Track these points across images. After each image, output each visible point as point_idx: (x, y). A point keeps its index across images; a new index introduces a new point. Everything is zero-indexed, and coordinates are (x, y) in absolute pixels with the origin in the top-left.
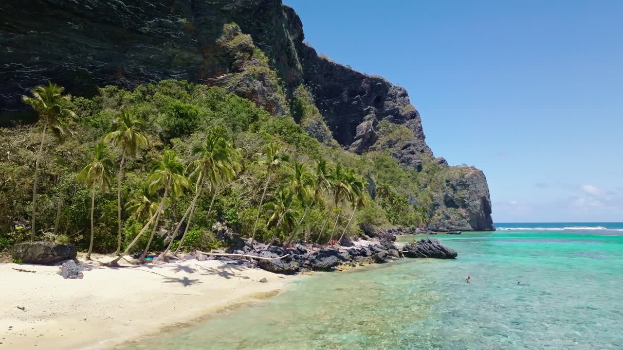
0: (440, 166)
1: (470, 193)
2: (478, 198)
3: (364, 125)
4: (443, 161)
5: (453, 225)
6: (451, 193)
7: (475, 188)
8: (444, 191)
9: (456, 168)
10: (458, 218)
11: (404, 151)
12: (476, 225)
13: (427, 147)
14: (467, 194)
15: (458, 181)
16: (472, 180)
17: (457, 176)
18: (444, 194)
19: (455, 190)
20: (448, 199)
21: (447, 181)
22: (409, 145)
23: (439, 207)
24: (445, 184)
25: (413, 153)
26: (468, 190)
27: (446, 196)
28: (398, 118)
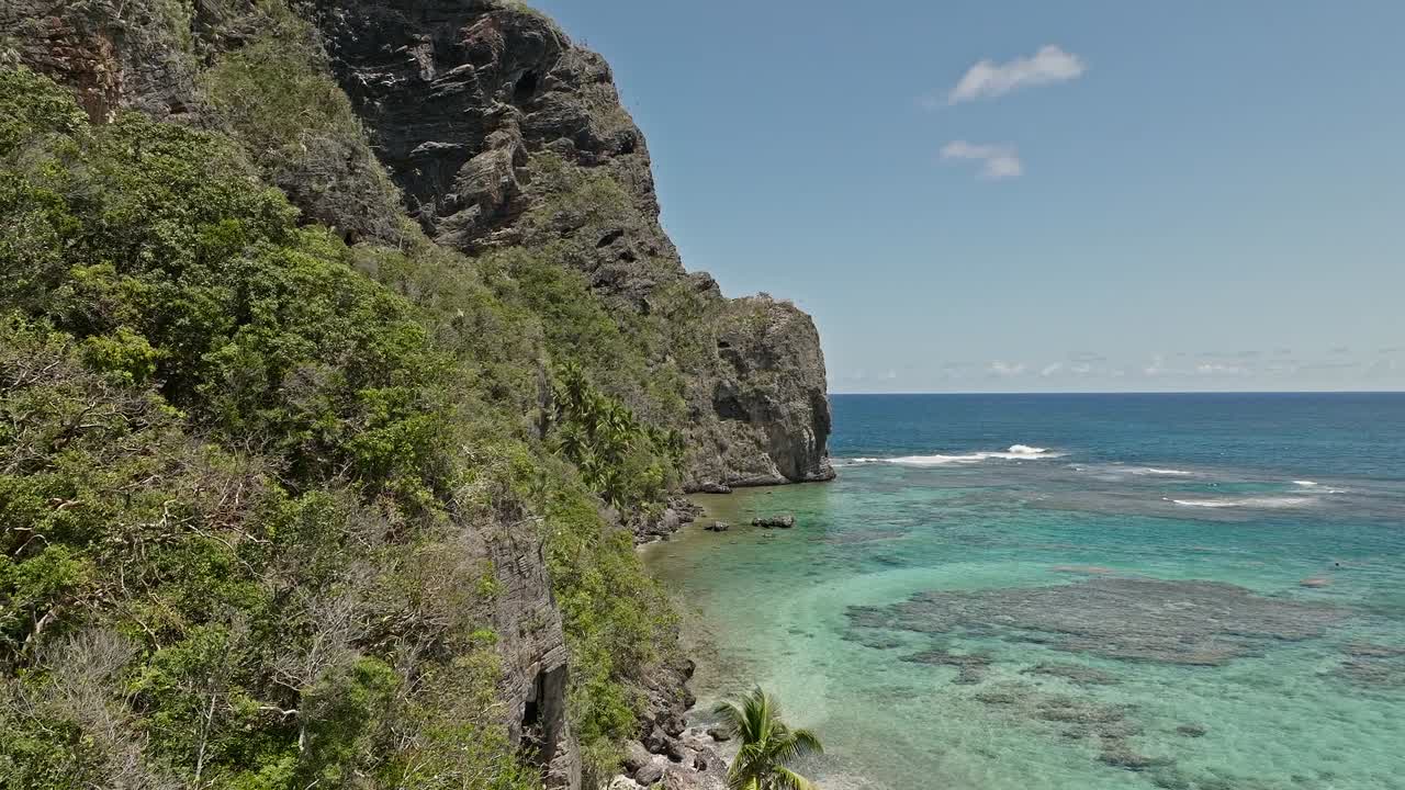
0: (700, 296)
1: (781, 378)
2: (802, 395)
3: (486, 160)
4: (707, 285)
5: (735, 469)
6: (730, 378)
7: (795, 364)
8: (714, 373)
9: (741, 303)
10: (748, 449)
11: (605, 251)
12: (793, 466)
13: (665, 239)
14: (772, 381)
15: (751, 345)
16: (787, 341)
17: (747, 329)
18: (714, 380)
19: (741, 368)
20: (722, 396)
21: (722, 345)
22: (620, 233)
23: (702, 419)
24: (717, 351)
25: (628, 257)
26: (778, 370)
27: (719, 387)
28: (586, 148)
